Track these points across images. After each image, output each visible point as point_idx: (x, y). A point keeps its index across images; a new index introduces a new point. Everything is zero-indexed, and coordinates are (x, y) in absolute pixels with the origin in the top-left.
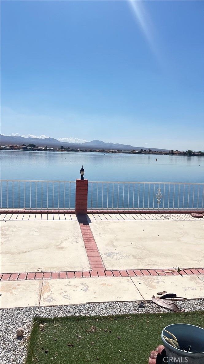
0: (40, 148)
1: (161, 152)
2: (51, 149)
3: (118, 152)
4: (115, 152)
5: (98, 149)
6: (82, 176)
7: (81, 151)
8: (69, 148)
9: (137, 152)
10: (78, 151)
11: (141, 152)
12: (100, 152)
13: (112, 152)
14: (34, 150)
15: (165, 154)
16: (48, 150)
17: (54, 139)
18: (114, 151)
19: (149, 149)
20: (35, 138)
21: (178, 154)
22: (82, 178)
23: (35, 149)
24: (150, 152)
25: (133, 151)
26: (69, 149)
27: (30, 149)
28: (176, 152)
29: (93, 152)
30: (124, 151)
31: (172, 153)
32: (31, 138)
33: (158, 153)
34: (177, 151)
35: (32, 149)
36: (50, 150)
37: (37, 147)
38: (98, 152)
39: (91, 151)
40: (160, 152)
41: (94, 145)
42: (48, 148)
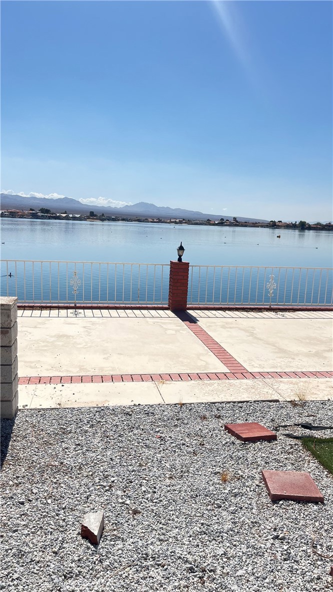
0: (58, 215)
1: (255, 224)
2: (76, 217)
3: (185, 223)
4: (181, 222)
5: (151, 217)
6: (180, 256)
7: (123, 220)
8: (103, 215)
9: (216, 222)
10: (118, 220)
11: (222, 222)
12: (155, 222)
13: (176, 223)
14: (50, 218)
15: (262, 226)
16: (71, 218)
17: (72, 200)
18: (178, 220)
19: (235, 219)
20: (42, 198)
21: (284, 226)
22: (180, 259)
23: (50, 216)
24: (236, 223)
25: (208, 222)
26: (103, 217)
27: (42, 216)
28: (280, 224)
29: (143, 221)
30: (195, 222)
31: (273, 225)
32: (35, 198)
33: (251, 225)
34: (281, 221)
35: (46, 216)
36: (74, 219)
37: (53, 214)
38: (152, 222)
39: (139, 221)
40: (253, 224)
41: (140, 211)
42: (71, 216)
